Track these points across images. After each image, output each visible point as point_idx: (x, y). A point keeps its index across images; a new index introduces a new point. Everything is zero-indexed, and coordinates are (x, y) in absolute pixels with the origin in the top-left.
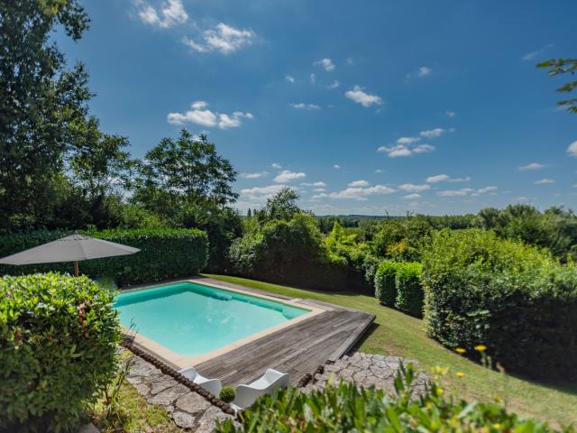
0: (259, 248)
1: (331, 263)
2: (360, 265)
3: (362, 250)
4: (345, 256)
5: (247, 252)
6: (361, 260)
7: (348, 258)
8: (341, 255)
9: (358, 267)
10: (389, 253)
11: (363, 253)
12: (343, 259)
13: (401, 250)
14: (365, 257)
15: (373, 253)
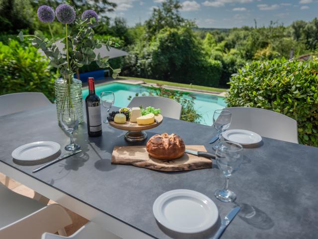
0: (156, 54)
1: (211, 66)
2: (232, 67)
3: (234, 55)
4: (219, 60)
5: (144, 57)
6: (233, 63)
7: (223, 62)
8: (216, 59)
9: (230, 69)
10: (255, 57)
11: (234, 57)
12: (219, 62)
13: (268, 54)
14: (236, 61)
15: (242, 57)
